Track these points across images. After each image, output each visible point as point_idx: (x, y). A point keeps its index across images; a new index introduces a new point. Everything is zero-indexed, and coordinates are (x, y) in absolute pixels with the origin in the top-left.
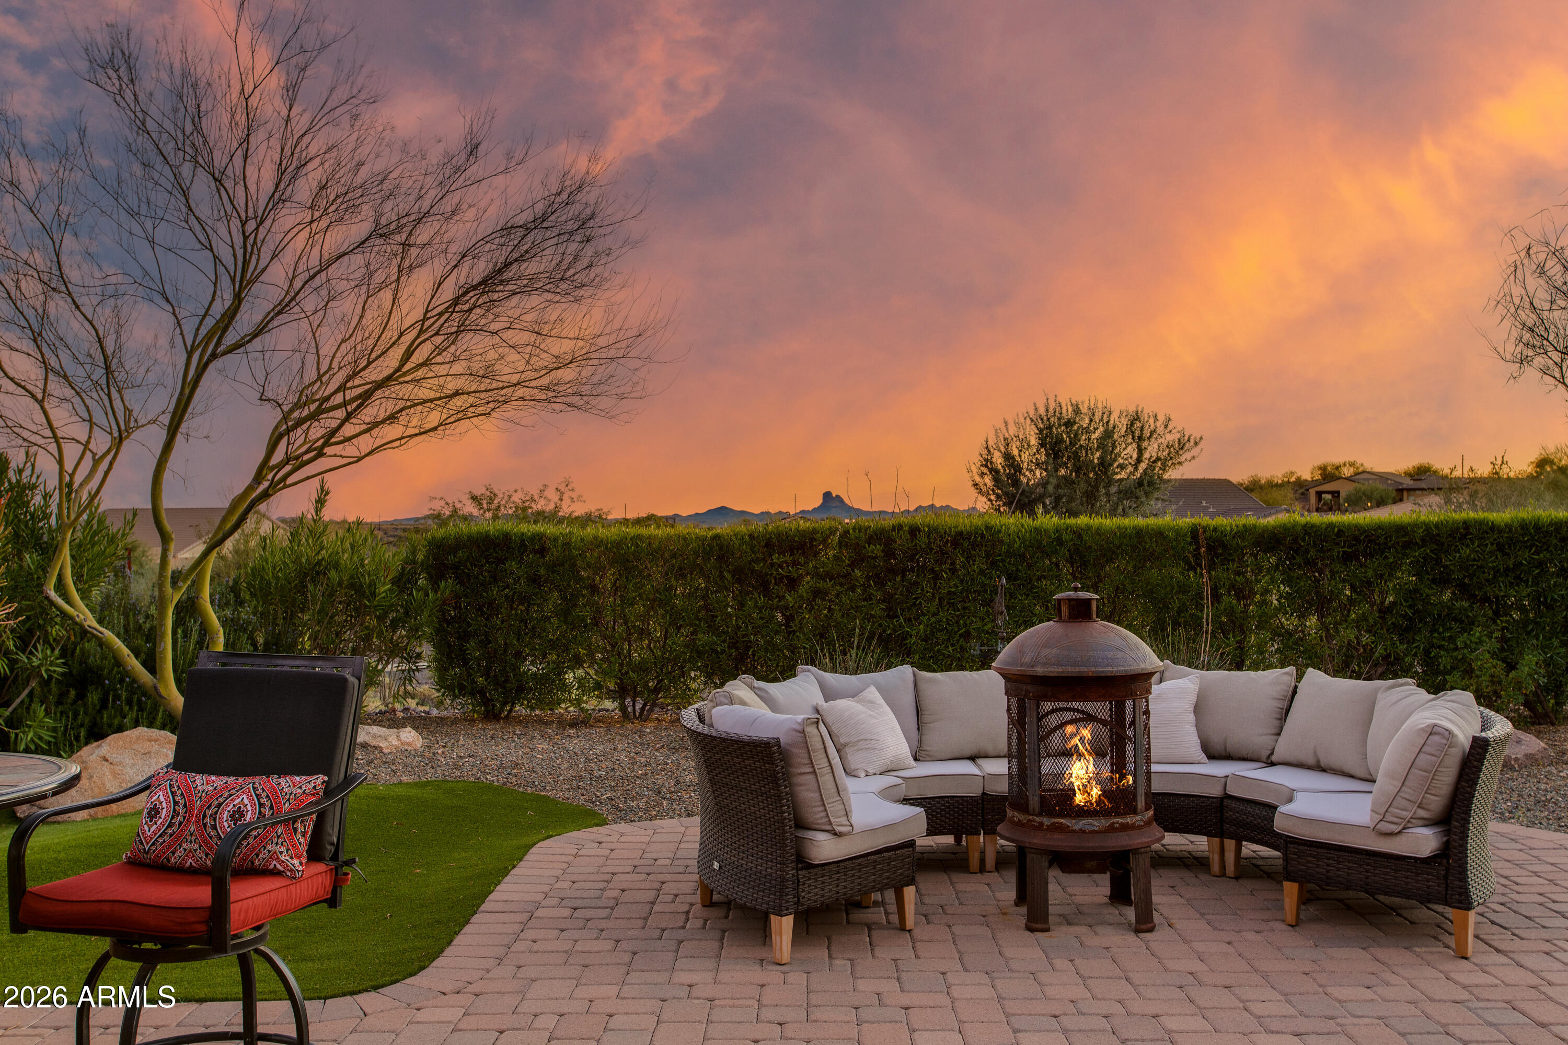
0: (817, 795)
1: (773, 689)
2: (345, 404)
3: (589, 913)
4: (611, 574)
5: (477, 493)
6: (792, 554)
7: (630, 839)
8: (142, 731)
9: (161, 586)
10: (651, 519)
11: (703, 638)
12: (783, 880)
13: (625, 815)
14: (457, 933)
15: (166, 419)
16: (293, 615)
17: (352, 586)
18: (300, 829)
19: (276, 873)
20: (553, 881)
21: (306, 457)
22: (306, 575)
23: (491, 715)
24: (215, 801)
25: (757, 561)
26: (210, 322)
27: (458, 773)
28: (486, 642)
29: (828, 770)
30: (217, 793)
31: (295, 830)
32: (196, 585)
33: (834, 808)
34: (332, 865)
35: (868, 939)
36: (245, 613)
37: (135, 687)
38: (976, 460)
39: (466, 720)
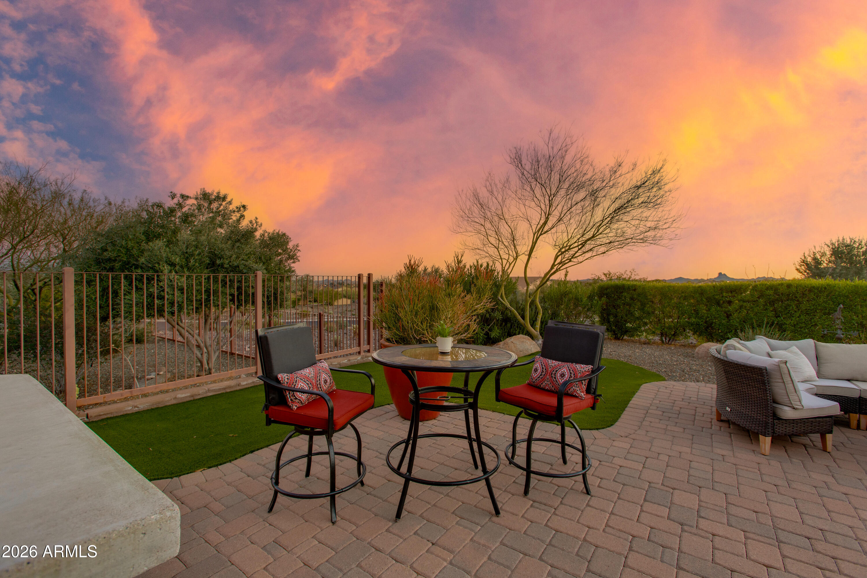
0: (785, 391)
1: (748, 343)
2: (578, 246)
3: (670, 415)
4: (659, 297)
5: (605, 273)
6: (732, 293)
7: (677, 387)
8: (521, 335)
9: (526, 297)
10: (657, 281)
11: (693, 320)
12: (767, 423)
13: (672, 378)
14: (621, 413)
15: (527, 253)
16: (559, 306)
17: (575, 298)
18: (584, 383)
19: (575, 397)
20: (652, 399)
21: (566, 262)
22: (562, 295)
23: (617, 338)
24: (555, 370)
25: (717, 295)
26: (539, 226)
27: (611, 357)
28: (616, 316)
29: (790, 382)
30: (556, 367)
31: (582, 383)
32: (535, 297)
33: (793, 397)
34: (593, 396)
35: (806, 452)
36: (547, 305)
37: (519, 324)
38: (799, 260)
39: (608, 339)
